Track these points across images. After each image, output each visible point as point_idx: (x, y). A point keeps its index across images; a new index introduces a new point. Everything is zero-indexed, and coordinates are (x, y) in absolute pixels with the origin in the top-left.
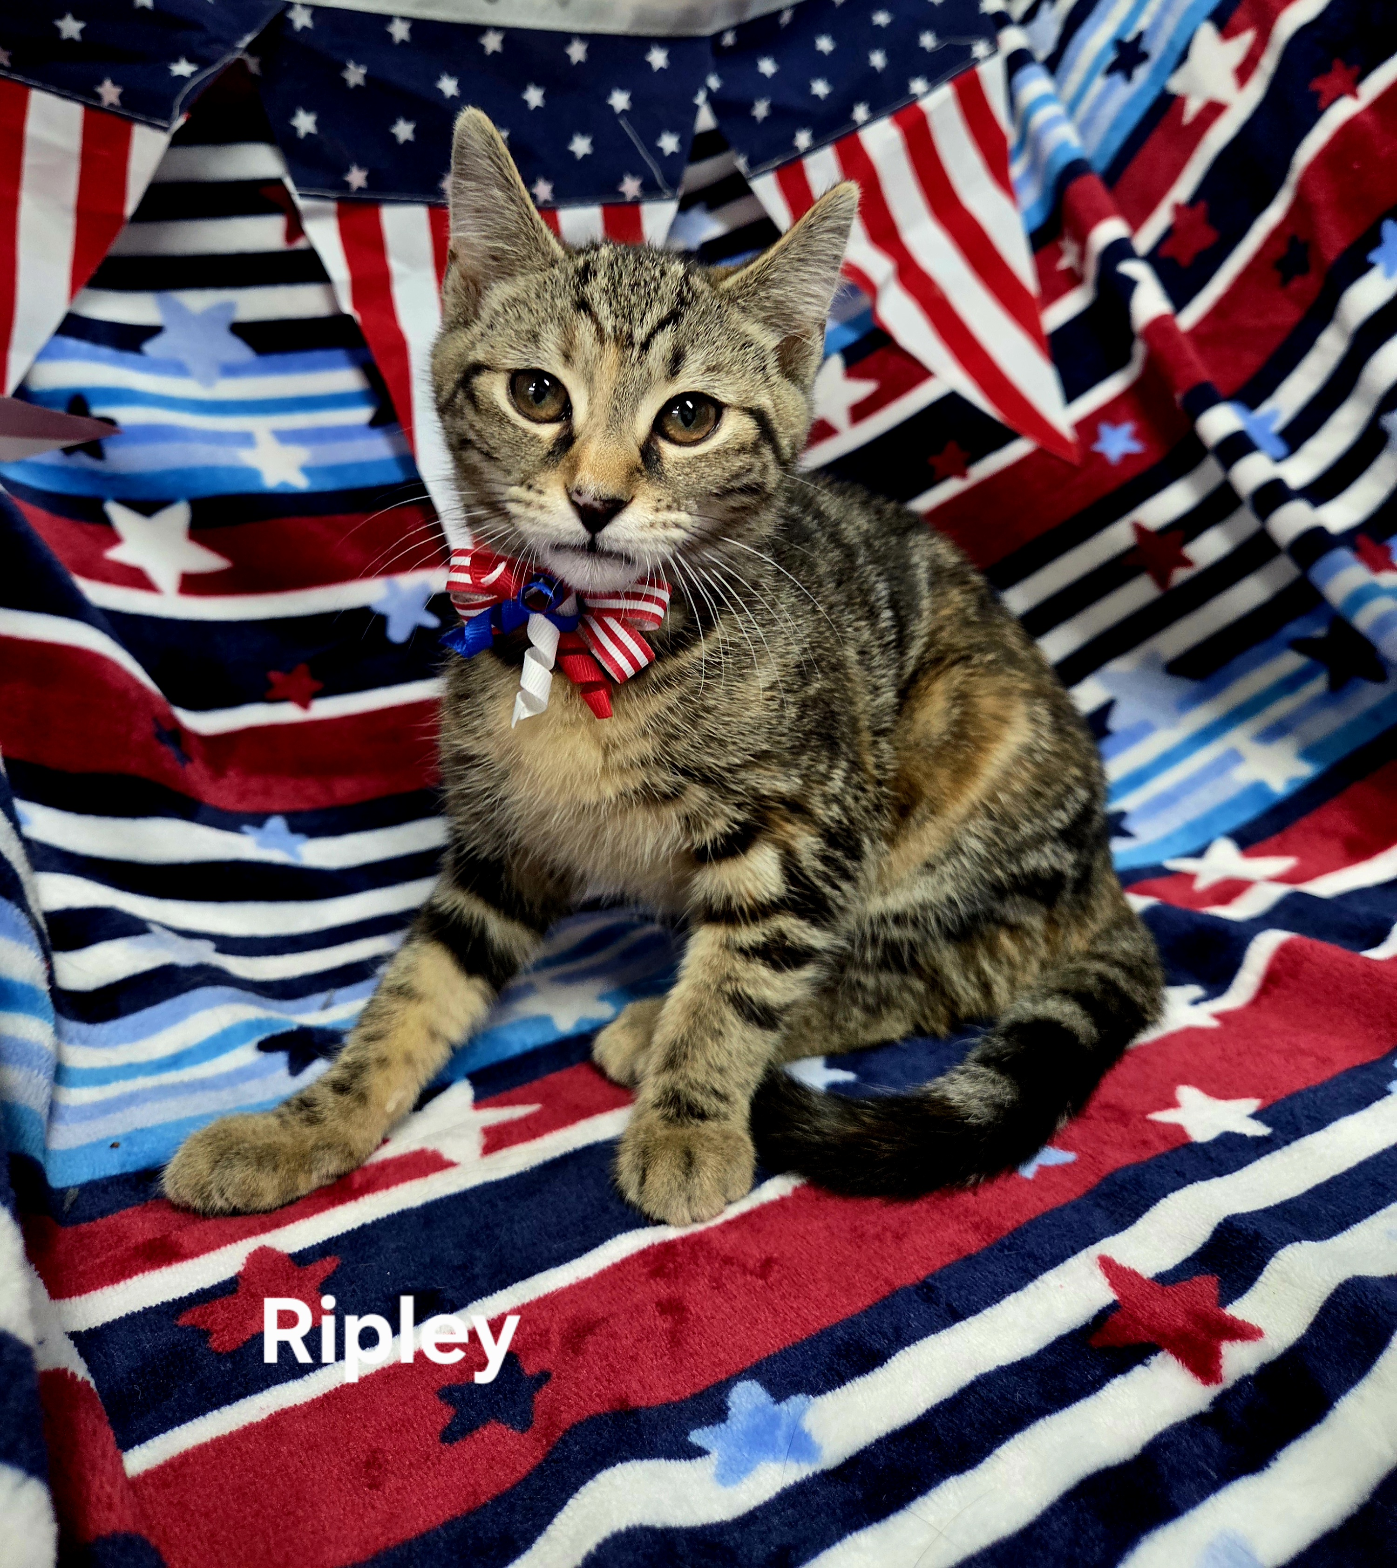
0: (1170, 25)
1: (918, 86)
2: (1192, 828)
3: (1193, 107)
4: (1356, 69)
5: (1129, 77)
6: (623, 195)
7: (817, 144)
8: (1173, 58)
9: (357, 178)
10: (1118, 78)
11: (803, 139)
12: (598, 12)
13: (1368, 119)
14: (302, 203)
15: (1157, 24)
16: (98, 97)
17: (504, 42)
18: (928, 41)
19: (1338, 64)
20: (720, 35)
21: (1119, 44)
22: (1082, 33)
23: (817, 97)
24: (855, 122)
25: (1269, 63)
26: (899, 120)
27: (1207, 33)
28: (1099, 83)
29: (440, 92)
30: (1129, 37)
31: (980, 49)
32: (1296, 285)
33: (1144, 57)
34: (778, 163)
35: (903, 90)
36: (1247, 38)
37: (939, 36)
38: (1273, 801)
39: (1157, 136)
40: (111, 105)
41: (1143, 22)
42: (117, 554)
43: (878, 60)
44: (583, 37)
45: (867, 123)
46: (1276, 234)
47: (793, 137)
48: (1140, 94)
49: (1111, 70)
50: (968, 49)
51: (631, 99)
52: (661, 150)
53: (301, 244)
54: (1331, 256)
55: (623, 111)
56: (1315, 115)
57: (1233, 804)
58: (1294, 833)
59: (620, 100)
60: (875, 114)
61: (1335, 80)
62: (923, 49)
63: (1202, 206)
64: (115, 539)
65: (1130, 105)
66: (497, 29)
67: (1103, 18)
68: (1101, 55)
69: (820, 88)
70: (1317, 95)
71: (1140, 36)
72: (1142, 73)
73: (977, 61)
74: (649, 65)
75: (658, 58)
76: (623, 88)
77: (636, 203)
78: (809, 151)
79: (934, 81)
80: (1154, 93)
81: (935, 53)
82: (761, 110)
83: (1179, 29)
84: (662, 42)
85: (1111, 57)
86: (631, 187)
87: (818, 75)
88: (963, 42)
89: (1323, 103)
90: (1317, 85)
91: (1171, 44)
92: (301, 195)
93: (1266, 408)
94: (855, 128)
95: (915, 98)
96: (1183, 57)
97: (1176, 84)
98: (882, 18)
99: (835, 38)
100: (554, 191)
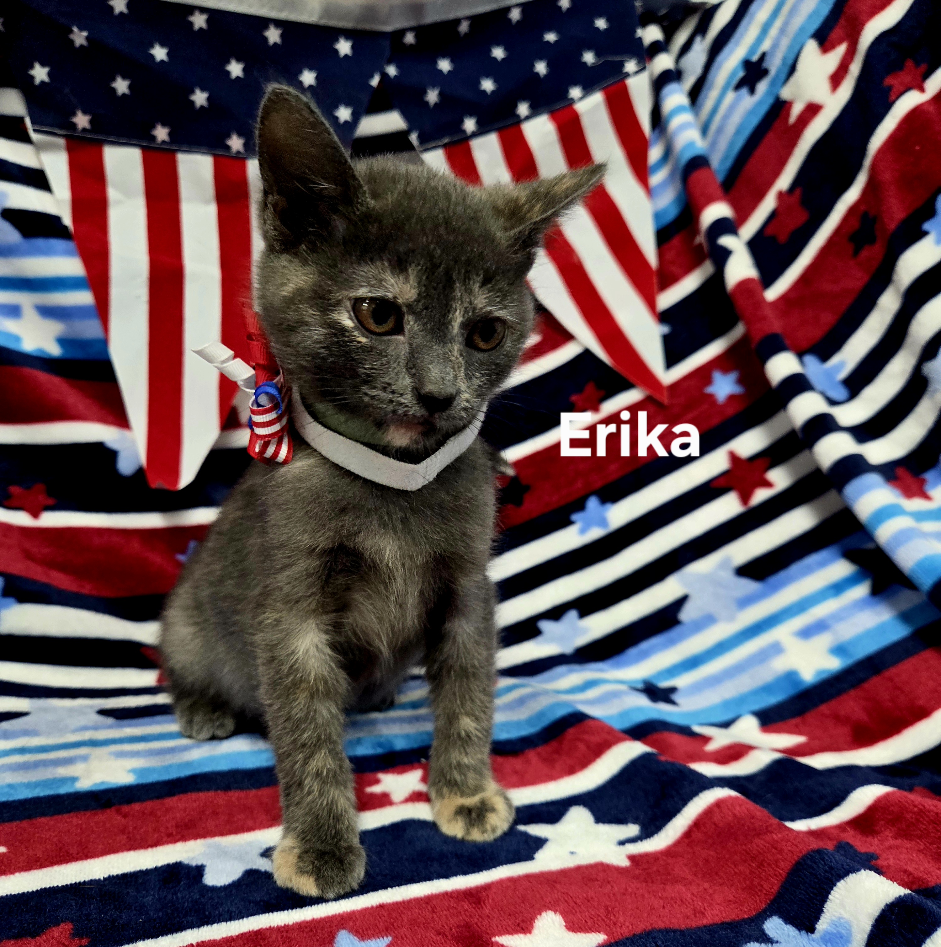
0: (785, 43)
1: (575, 92)
2: (726, 704)
3: (797, 110)
4: (923, 67)
5: (752, 91)
7: (482, 130)
8: (786, 70)
9: (82, 120)
10: (744, 91)
11: (470, 125)
12: (292, 5)
13: (931, 109)
14: (35, 136)
15: (775, 46)
17: (208, 21)
18: (589, 58)
19: (909, 63)
21: (747, 64)
22: (721, 58)
23: (484, 92)
24: (518, 116)
25: (855, 68)
26: (554, 116)
27: (812, 46)
28: (731, 96)
29: (152, 57)
30: (755, 58)
31: (630, 66)
32: (865, 253)
33: (765, 72)
34: (446, 140)
35: (563, 95)
36: (841, 49)
37: (598, 55)
38: (802, 688)
39: (770, 137)
41: (766, 46)
43: (541, 68)
44: (279, 23)
45: (527, 118)
46: (852, 211)
47: (462, 122)
48: (760, 103)
49: (738, 87)
50: (621, 65)
51: (317, 78)
52: (337, 118)
54: (892, 226)
55: (310, 86)
56: (887, 106)
57: (767, 689)
58: (810, 716)
59: (308, 78)
60: (535, 111)
61: (905, 77)
62: (585, 64)
63: (798, 192)
65: (751, 112)
66: (203, 10)
67: (737, 44)
68: (733, 74)
69: (488, 85)
70: (890, 88)
71: (763, 56)
72: (762, 87)
73: (627, 75)
74: (336, 52)
75: (344, 47)
76: (311, 68)
78: (475, 135)
79: (588, 89)
80: (770, 101)
81: (594, 68)
82: (432, 96)
83: (790, 47)
84: (348, 34)
85: (741, 74)
87: (487, 76)
88: (618, 59)
89: (893, 98)
90: (889, 81)
91: (784, 59)
92: (35, 130)
93: (835, 360)
94: (518, 121)
95: (572, 101)
96: (793, 69)
97: (786, 93)
98: (551, 37)
99: (507, 49)
100: (245, 145)
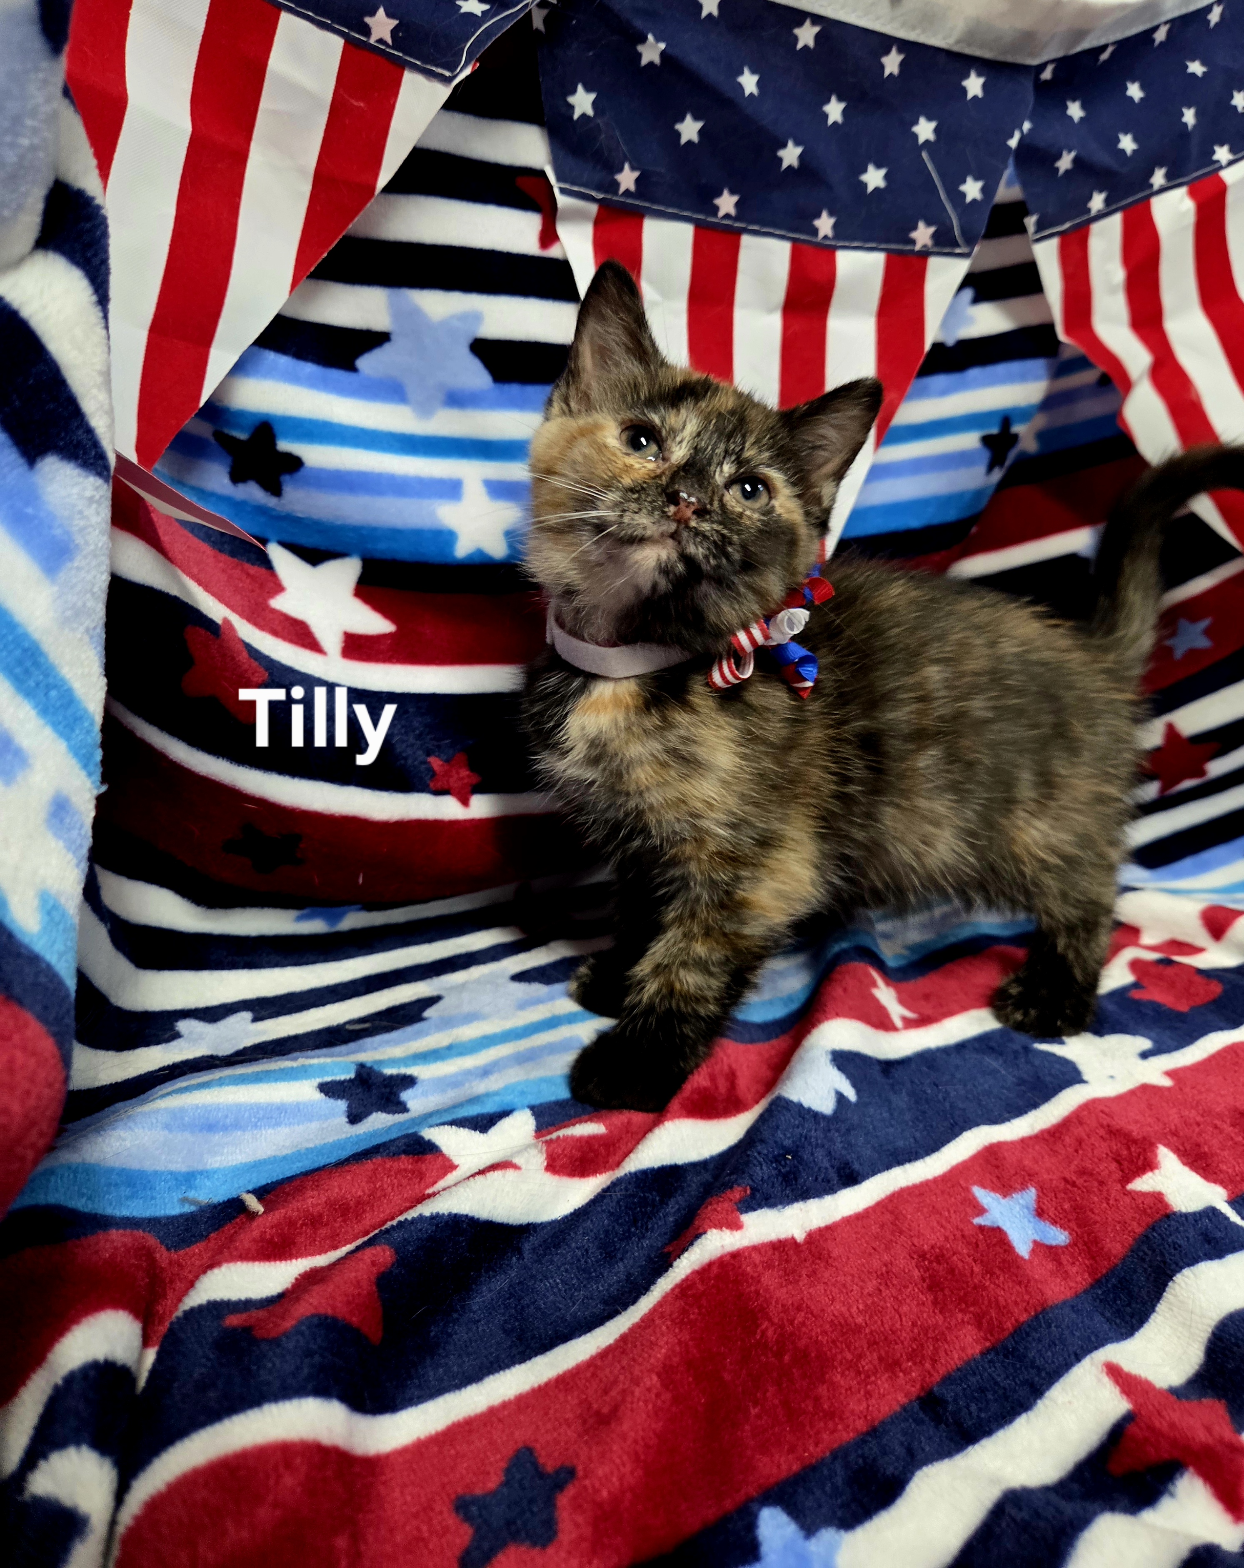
1: (1222, 153)
6: (913, 242)
7: (1108, 209)
9: (627, 179)
11: (1097, 202)
12: (928, 18)
14: (562, 200)
16: (366, 30)
17: (818, 36)
20: (1042, 67)
23: (1121, 153)
24: (1150, 188)
26: (1193, 189)
29: (738, 88)
34: (1065, 226)
35: (1209, 157)
40: (381, 41)
42: (278, 603)
43: (1190, 116)
44: (904, 46)
45: (1160, 191)
47: (1087, 197)
51: (937, 130)
52: (961, 194)
53: (554, 252)
55: (927, 142)
59: (925, 130)
60: (1172, 182)
62: (1234, 108)
64: (278, 588)
66: (816, 19)
69: (1127, 143)
74: (963, 91)
75: (974, 85)
76: (929, 116)
77: (924, 255)
78: (1099, 216)
79: (1236, 154)
82: (1065, 163)
84: (984, 66)
86: (923, 235)
87: (1125, 129)
92: (562, 191)
94: (1149, 195)
95: (1217, 166)
98: (1198, 71)
99: (1146, 86)
100: (835, 227)
